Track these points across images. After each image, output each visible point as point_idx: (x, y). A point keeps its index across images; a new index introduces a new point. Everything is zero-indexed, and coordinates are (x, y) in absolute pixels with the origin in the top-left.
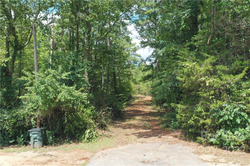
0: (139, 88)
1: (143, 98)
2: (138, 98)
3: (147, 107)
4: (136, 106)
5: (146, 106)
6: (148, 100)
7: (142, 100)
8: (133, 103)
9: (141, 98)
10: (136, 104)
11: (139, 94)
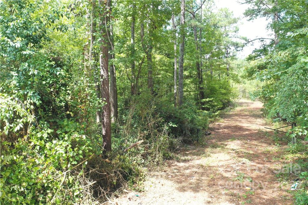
0: (244, 89)
1: (249, 104)
2: (241, 104)
3: (255, 120)
4: (236, 117)
5: (253, 118)
6: (257, 108)
7: (248, 108)
8: (231, 113)
9: (246, 105)
10: (236, 115)
11: (244, 97)
